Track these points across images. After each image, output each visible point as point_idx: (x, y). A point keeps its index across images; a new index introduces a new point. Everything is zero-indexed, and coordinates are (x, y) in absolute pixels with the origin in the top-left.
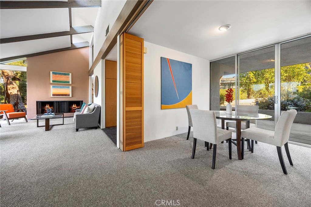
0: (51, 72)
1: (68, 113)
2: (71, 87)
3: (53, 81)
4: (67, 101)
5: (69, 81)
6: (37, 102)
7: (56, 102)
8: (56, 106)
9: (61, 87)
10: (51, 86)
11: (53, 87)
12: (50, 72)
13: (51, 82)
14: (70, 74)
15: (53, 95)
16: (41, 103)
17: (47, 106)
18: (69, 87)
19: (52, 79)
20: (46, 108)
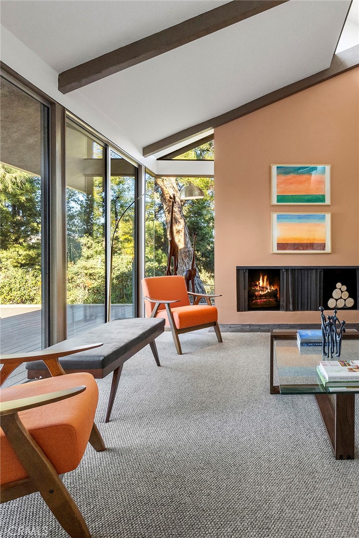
0: (274, 168)
3: (280, 199)
4: (316, 269)
5: (324, 196)
6: (239, 270)
7: (287, 269)
8: (287, 283)
9: (300, 217)
10: (274, 216)
11: (279, 217)
12: (270, 168)
13: (274, 201)
14: (328, 169)
15: (281, 246)
16: (247, 274)
17: (261, 281)
18: (323, 217)
19: (278, 192)
20: (258, 288)
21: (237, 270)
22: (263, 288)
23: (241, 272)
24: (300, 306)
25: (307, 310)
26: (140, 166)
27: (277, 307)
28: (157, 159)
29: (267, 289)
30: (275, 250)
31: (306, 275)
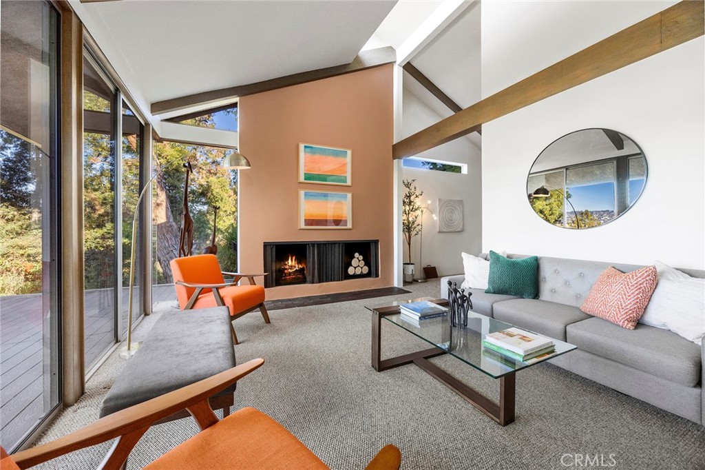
0: (302, 146)
1: (342, 280)
2: (349, 196)
3: (308, 177)
4: (338, 243)
5: (346, 177)
6: (266, 245)
7: (313, 244)
8: (314, 257)
10: (302, 193)
11: (306, 195)
12: (298, 146)
13: (302, 179)
14: (349, 152)
15: (309, 222)
16: (274, 250)
17: (290, 261)
18: (346, 197)
19: (305, 170)
20: (287, 267)
21: (264, 246)
22: (291, 267)
23: (269, 248)
24: (325, 278)
25: (331, 281)
26: (147, 124)
27: (304, 281)
28: (162, 121)
29: (295, 267)
30: (303, 226)
31: (330, 249)
